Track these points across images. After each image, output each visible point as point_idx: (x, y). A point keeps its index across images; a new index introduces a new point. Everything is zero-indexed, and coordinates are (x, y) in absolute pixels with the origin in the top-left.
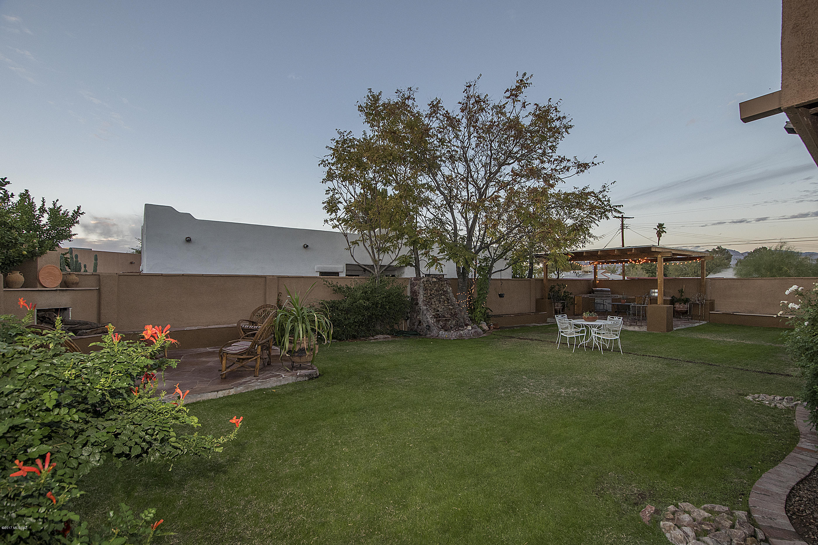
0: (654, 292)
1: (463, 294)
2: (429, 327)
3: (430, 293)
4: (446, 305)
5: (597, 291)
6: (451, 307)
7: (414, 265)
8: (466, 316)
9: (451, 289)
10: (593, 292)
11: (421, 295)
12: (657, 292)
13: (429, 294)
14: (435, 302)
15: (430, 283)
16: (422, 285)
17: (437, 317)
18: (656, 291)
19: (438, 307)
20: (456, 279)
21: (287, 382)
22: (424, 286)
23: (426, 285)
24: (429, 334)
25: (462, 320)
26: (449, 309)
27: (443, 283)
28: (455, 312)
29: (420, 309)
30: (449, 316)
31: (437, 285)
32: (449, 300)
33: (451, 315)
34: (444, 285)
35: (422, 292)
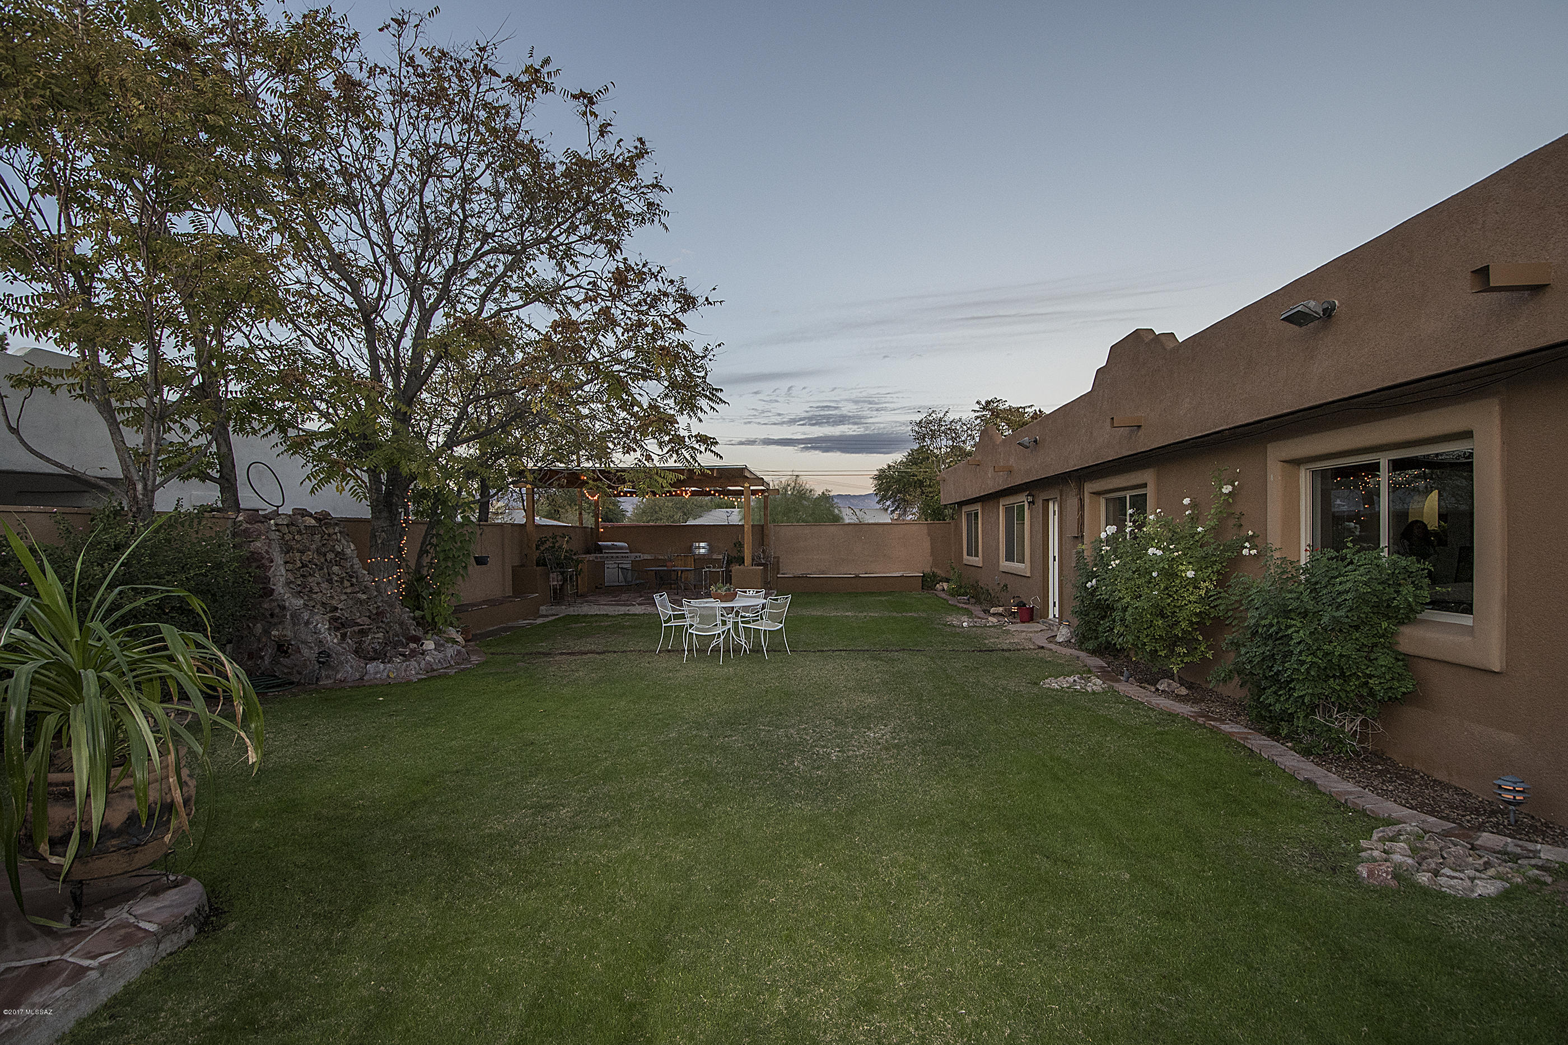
0: (699, 547)
1: (389, 559)
2: (329, 656)
3: (301, 560)
4: (349, 591)
5: (608, 547)
6: (364, 597)
7: (218, 475)
8: (406, 616)
9: (353, 547)
10: (599, 549)
11: (277, 566)
12: (703, 548)
13: (299, 565)
14: (318, 584)
15: (299, 532)
16: (275, 536)
17: (338, 625)
18: (702, 544)
19: (332, 597)
20: (366, 521)
21: (122, 983)
22: (283, 538)
23: (287, 538)
24: (328, 677)
25: (397, 627)
26: (361, 602)
27: (331, 531)
28: (378, 607)
29: (283, 608)
30: (367, 621)
31: (317, 537)
32: (351, 577)
33: (369, 617)
34: (334, 537)
35: (279, 559)
